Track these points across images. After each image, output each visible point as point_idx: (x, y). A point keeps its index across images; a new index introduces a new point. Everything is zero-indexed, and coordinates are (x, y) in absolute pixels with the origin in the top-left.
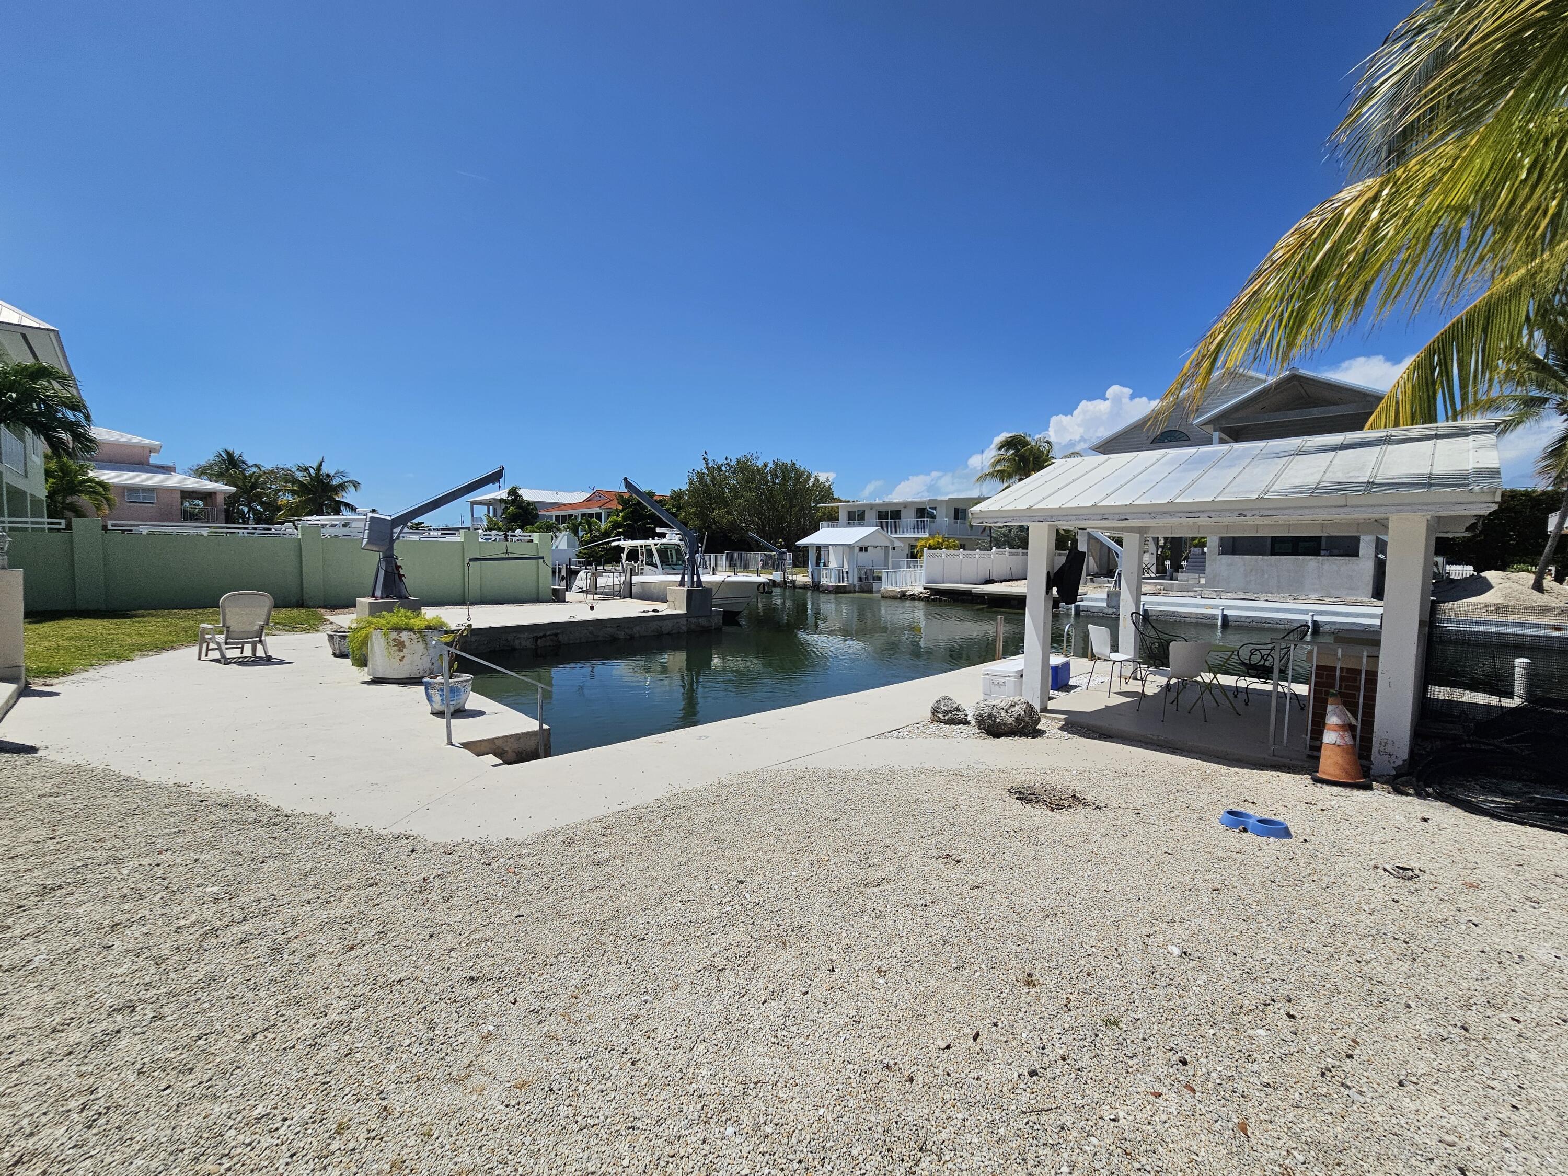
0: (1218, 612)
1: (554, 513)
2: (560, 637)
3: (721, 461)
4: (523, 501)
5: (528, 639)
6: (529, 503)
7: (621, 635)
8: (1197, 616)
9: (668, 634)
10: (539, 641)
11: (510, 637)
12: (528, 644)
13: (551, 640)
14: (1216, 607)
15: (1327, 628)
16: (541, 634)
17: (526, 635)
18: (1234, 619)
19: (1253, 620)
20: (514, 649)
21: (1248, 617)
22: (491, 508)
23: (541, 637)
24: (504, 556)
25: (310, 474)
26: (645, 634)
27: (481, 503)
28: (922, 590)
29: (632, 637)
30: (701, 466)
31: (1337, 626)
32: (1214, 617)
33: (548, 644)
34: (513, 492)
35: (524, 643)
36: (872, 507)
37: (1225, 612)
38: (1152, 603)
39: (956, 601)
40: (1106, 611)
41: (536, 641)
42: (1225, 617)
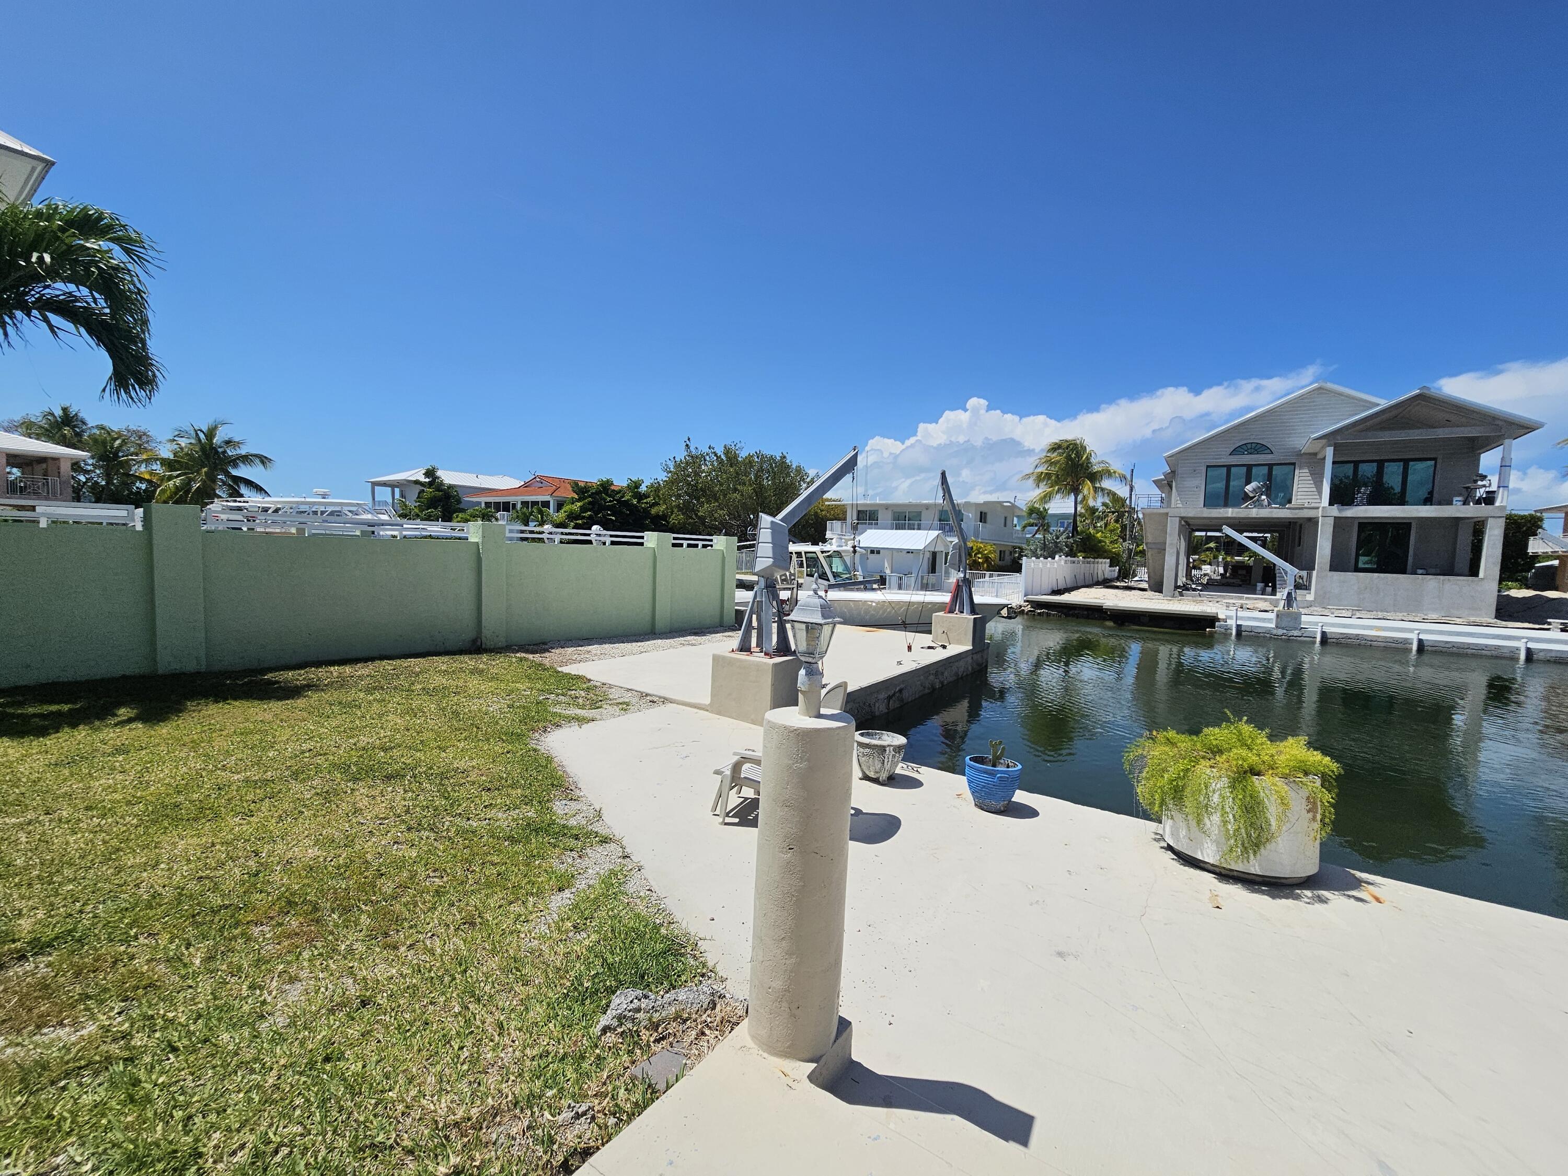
0: (1414, 637)
1: (483, 500)
2: (904, 694)
3: (706, 450)
4: (442, 484)
6: (451, 487)
7: (937, 684)
8: (1386, 640)
10: (891, 702)
12: (884, 707)
13: (898, 699)
14: (1411, 631)
15: (1541, 656)
18: (1431, 644)
19: (1454, 645)
21: (1447, 642)
22: (397, 490)
25: (200, 440)
27: (384, 484)
28: (1022, 603)
29: (943, 685)
30: (681, 455)
31: (1553, 655)
32: (1407, 642)
33: (896, 706)
34: (430, 473)
35: (881, 707)
36: (887, 507)
37: (1421, 637)
38: (1333, 625)
39: (1067, 615)
40: (1275, 632)
42: (1420, 641)
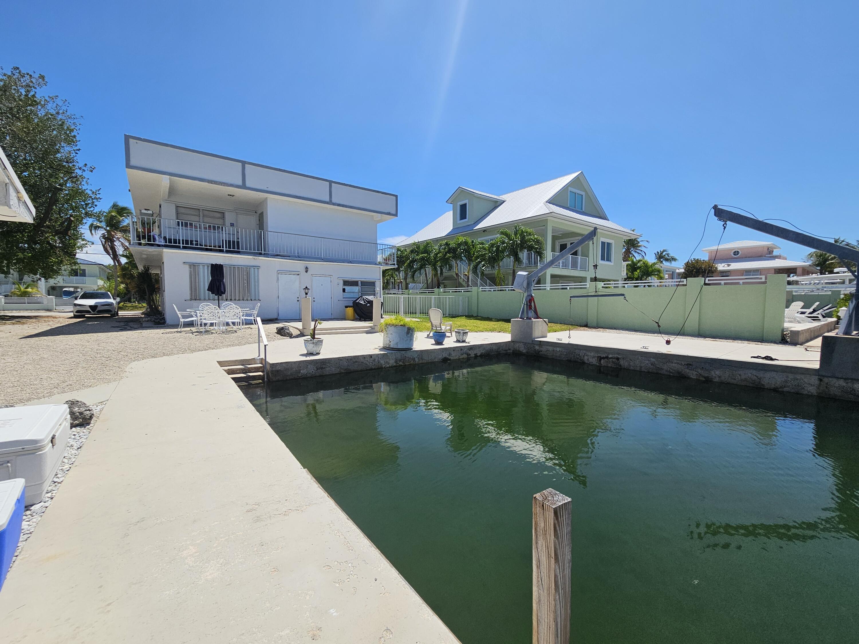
2: (622, 362)
5: (594, 357)
7: (693, 375)
9: (775, 390)
10: (602, 361)
11: (582, 353)
12: (594, 361)
13: (613, 362)
16: (605, 356)
17: (592, 354)
20: (584, 363)
23: (604, 358)
24: (593, 294)
26: (733, 381)
29: (708, 380)
33: (609, 365)
35: (591, 360)
41: (600, 360)
